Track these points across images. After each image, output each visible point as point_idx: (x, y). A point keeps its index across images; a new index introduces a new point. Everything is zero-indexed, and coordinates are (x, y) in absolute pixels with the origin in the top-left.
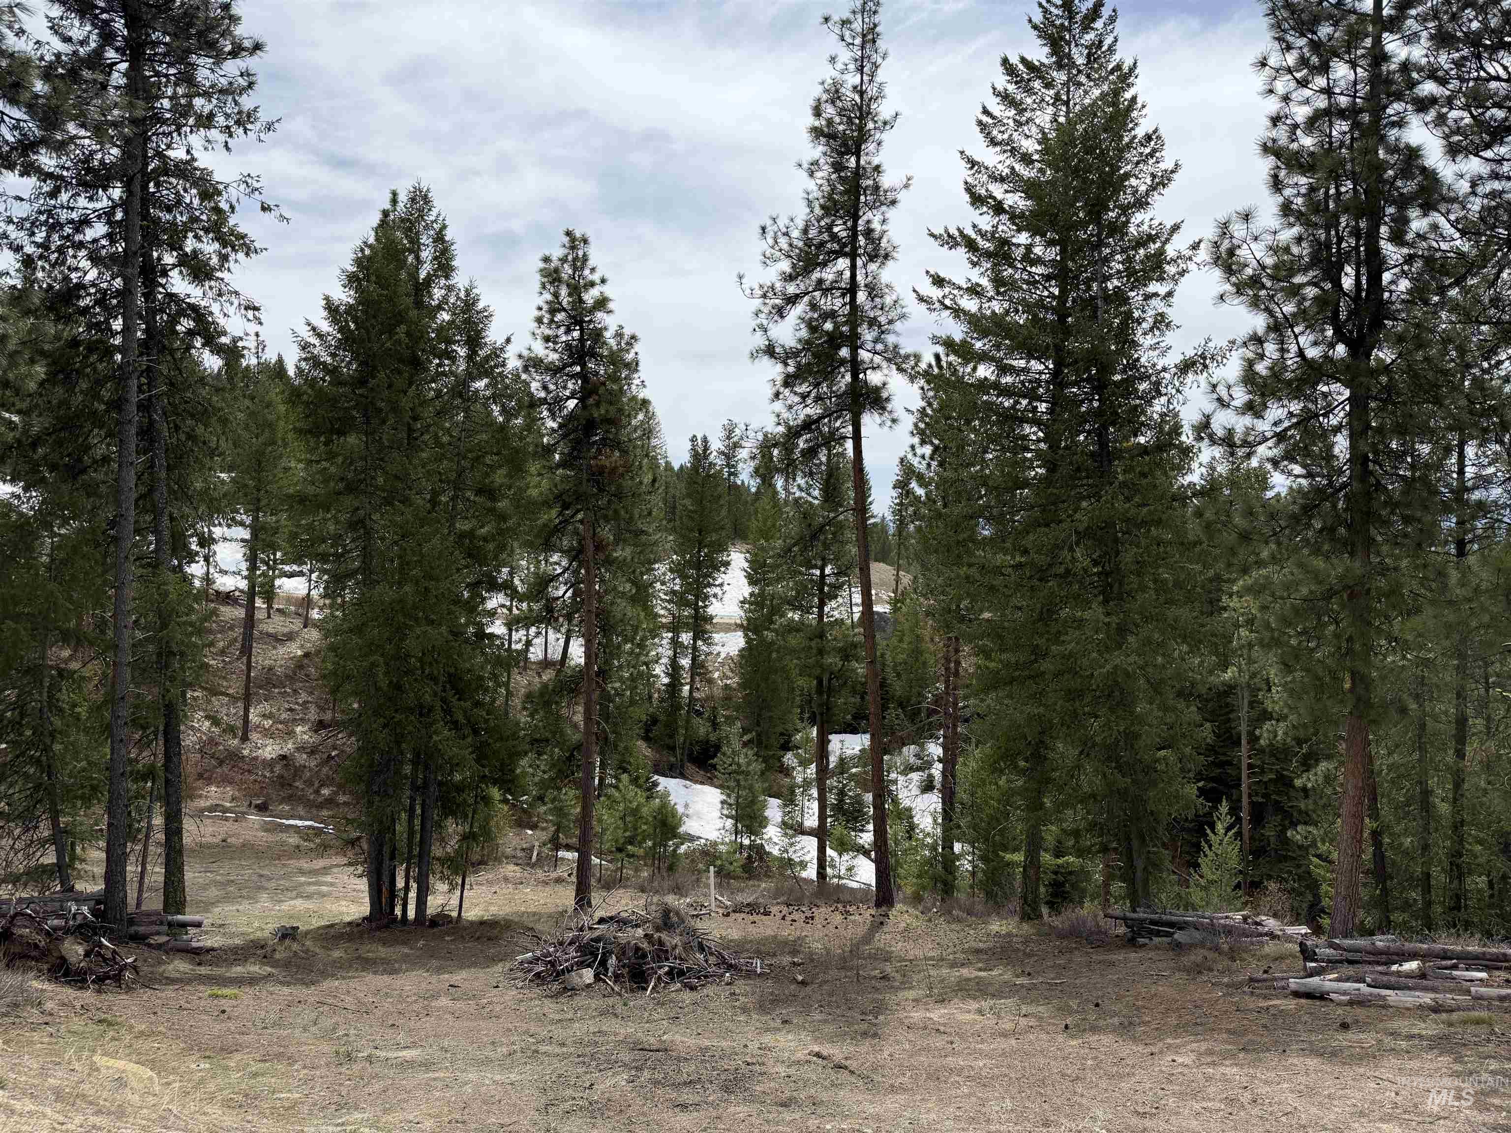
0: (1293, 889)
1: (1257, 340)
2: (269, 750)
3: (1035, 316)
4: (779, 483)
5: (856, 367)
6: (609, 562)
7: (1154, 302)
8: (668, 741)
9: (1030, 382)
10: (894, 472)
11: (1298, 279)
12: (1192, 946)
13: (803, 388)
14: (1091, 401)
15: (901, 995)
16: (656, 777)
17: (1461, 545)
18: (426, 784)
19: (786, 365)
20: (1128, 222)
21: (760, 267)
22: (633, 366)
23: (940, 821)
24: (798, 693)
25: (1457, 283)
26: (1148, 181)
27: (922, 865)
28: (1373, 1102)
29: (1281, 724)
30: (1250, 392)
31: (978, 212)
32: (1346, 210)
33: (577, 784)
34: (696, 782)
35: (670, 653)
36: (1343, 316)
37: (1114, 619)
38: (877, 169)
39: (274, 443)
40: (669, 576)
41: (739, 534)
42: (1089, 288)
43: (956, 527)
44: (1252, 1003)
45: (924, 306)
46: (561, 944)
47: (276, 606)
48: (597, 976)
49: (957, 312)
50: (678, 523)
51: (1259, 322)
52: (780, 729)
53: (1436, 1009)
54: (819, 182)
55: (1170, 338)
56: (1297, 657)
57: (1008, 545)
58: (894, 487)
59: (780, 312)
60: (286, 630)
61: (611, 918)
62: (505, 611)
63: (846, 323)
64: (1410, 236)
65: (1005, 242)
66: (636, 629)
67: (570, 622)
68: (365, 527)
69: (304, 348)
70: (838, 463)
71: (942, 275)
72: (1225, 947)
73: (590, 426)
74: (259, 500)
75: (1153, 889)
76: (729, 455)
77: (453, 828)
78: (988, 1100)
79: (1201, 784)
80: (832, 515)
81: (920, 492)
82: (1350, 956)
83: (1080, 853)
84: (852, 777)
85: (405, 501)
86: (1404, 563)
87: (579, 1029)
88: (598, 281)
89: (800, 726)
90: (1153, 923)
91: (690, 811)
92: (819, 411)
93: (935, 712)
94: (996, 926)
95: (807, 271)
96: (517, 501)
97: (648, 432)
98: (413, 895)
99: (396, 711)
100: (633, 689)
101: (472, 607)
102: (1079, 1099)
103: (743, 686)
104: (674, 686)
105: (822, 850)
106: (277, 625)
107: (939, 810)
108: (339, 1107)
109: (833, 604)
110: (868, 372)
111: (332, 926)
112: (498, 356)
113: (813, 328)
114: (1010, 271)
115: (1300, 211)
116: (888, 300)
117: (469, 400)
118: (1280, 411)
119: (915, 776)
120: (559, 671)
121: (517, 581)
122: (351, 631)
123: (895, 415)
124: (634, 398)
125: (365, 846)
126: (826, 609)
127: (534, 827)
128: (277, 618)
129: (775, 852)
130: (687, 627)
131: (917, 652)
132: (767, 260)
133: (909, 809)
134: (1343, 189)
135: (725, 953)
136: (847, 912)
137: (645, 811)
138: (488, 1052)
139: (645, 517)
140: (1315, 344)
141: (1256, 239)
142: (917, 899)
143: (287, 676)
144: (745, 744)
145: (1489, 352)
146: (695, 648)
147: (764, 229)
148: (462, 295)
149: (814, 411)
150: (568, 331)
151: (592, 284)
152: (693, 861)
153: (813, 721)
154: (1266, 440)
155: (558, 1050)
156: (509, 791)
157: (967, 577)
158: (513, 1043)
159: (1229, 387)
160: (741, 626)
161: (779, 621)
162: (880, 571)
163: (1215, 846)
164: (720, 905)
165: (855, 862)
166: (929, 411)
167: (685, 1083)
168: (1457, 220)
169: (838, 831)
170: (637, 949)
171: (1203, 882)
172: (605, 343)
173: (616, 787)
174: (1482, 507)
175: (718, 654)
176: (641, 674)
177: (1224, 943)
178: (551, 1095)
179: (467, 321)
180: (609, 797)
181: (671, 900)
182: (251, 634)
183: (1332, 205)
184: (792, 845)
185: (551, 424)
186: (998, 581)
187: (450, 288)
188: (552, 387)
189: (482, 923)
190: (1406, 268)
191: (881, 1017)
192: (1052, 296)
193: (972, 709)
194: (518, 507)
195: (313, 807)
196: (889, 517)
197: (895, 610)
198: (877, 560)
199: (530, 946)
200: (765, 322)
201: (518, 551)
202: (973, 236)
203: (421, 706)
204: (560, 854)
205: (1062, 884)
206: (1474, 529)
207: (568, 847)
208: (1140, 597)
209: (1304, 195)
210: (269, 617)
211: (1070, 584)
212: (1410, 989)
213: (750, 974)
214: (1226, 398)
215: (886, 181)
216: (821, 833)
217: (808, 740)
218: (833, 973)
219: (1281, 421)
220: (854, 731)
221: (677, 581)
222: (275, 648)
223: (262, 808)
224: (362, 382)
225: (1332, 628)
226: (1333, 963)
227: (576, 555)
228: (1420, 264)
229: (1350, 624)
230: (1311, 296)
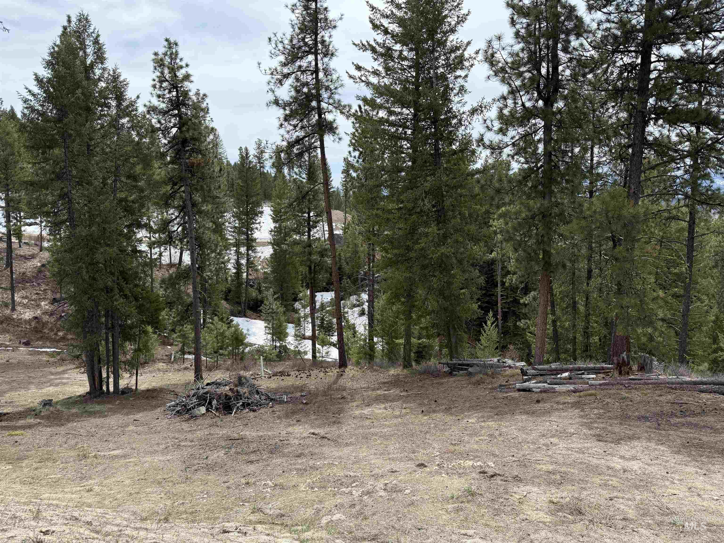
0: (520, 348)
1: (504, 98)
2: (28, 315)
3: (405, 86)
4: (286, 171)
5: (320, 112)
6: (200, 212)
7: (459, 80)
8: (237, 300)
9: (403, 119)
10: (342, 166)
11: (522, 69)
12: (476, 373)
13: (294, 122)
14: (431, 129)
15: (350, 404)
16: (232, 318)
17: (591, 193)
18: (113, 327)
19: (285, 109)
20: (447, 40)
21: (269, 58)
22: (206, 111)
23: (367, 328)
24: (300, 274)
25: (591, 71)
26: (456, 19)
27: (360, 348)
28: (548, 430)
29: (515, 276)
30: (501, 123)
31: (376, 33)
32: (543, 36)
33: (192, 322)
34: (252, 319)
35: (236, 257)
36: (542, 87)
37: (442, 232)
38: (326, 9)
39: (13, 154)
40: (232, 219)
41: (267, 197)
42: (429, 73)
43: (370, 191)
44: (500, 395)
45: (352, 80)
46: (189, 396)
47: (23, 241)
48: (207, 410)
49: (368, 84)
50: (235, 192)
51: (504, 89)
52: (292, 291)
53: (574, 392)
54: (297, 15)
55: (466, 97)
56: (520, 245)
57: (395, 199)
58: (342, 173)
59: (280, 82)
60: (30, 253)
61: (213, 383)
62: (147, 239)
63: (314, 88)
64: (570, 49)
65: (389, 49)
66: (216, 246)
67: (181, 243)
68: (68, 198)
69: (25, 102)
70: (314, 161)
71: (360, 65)
72: (490, 373)
73: (185, 142)
74: (8, 185)
75: (460, 350)
76: (259, 158)
77: (129, 347)
78: (389, 445)
79: (479, 303)
80: (312, 186)
81: (354, 175)
82: (542, 372)
83: (428, 337)
84: (327, 312)
85: (89, 183)
86: (566, 201)
87: (199, 434)
88: (184, 65)
89: (301, 289)
90: (459, 365)
91: (250, 332)
92: (303, 134)
93: (365, 279)
94: (392, 372)
95: (293, 61)
96: (149, 182)
97: (216, 144)
98: (111, 380)
99: (94, 291)
100: (217, 275)
101: (129, 237)
102: (428, 441)
103: (272, 272)
104: (238, 274)
105: (314, 345)
106: (25, 251)
107: (367, 323)
108: (82, 479)
109: (315, 230)
110: (326, 114)
111: (70, 398)
112: (133, 106)
113: (298, 91)
114: (392, 63)
115: (523, 36)
116: (334, 77)
117: (119, 129)
118: (514, 132)
119: (357, 309)
120: (178, 268)
121: (152, 223)
122: (65, 251)
123: (340, 136)
124: (207, 127)
125: (84, 359)
126: (312, 233)
127: (171, 345)
128: (25, 247)
129: (292, 348)
130: (243, 245)
131: (356, 252)
132: (272, 55)
133: (354, 324)
134: (542, 26)
135: (269, 394)
136: (326, 372)
137: (227, 333)
138: (156, 448)
139: (217, 189)
140: (529, 100)
141: (503, 49)
142: (358, 363)
143: (33, 277)
144: (275, 299)
145: (603, 104)
146: (248, 255)
147: (270, 39)
148: (111, 73)
149: (301, 134)
150: (170, 92)
151: (181, 67)
152: (252, 355)
153: (307, 287)
154: (508, 146)
155: (189, 444)
156: (156, 328)
157: (376, 215)
158: (168, 443)
159: (492, 121)
160: (271, 243)
161: (289, 240)
162: (336, 214)
163: (487, 331)
164: (266, 373)
165: (329, 349)
166: (357, 134)
167: (252, 452)
168: (591, 42)
169: (322, 336)
170: (226, 395)
171: (482, 347)
172: (190, 98)
173: (212, 323)
174: (600, 176)
175: (260, 257)
176: (221, 268)
177: (489, 372)
178: (187, 463)
179: (114, 87)
180: (208, 328)
181: (242, 373)
182: (11, 256)
183: (537, 33)
184: (299, 344)
185: (164, 141)
186: (391, 216)
187: (104, 69)
188: (163, 122)
189: (148, 390)
190: (569, 64)
191: (342, 415)
192: (412, 76)
193: (381, 277)
194: (150, 184)
195: (55, 342)
196: (340, 187)
197: (345, 232)
198: (336, 209)
199: (173, 399)
200: (273, 87)
201: (152, 208)
202: (374, 45)
203: (107, 288)
204: (186, 356)
205: (421, 352)
206: (597, 186)
207: (189, 353)
208: (453, 221)
209: (525, 28)
210: (20, 247)
211: (422, 216)
212: (564, 384)
213: (281, 402)
214: (490, 126)
215: (331, 16)
216: (313, 338)
217: (306, 296)
218: (320, 398)
219: (514, 137)
220: (327, 291)
221: (237, 222)
222: (25, 262)
223: (27, 344)
224: (59, 120)
225: (535, 231)
226: (534, 376)
227: (182, 209)
228: (575, 62)
229: (543, 229)
230: (528, 77)
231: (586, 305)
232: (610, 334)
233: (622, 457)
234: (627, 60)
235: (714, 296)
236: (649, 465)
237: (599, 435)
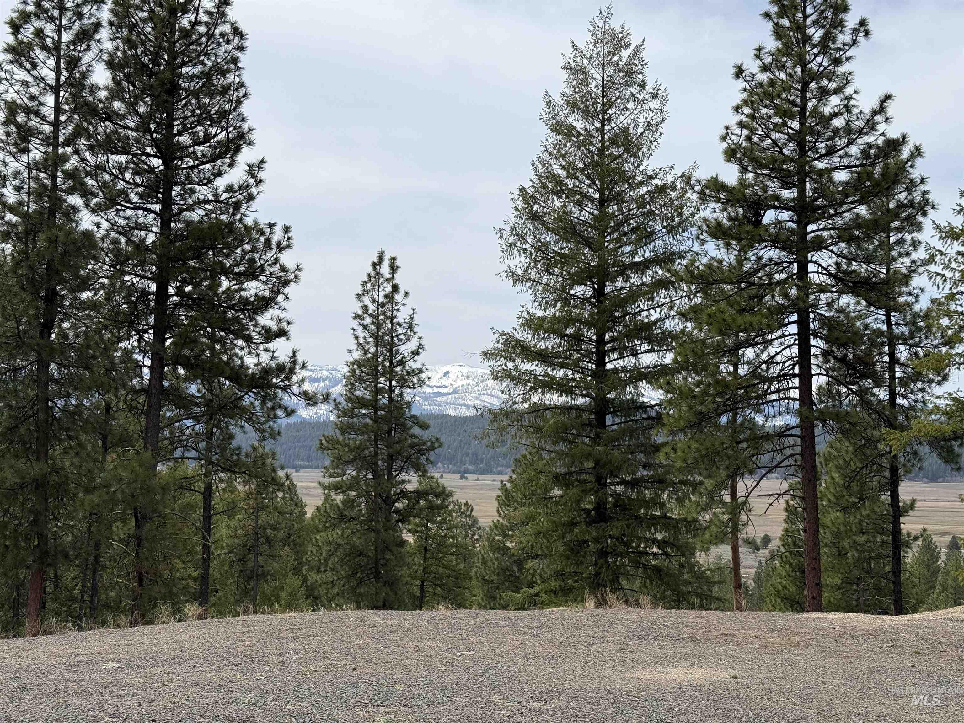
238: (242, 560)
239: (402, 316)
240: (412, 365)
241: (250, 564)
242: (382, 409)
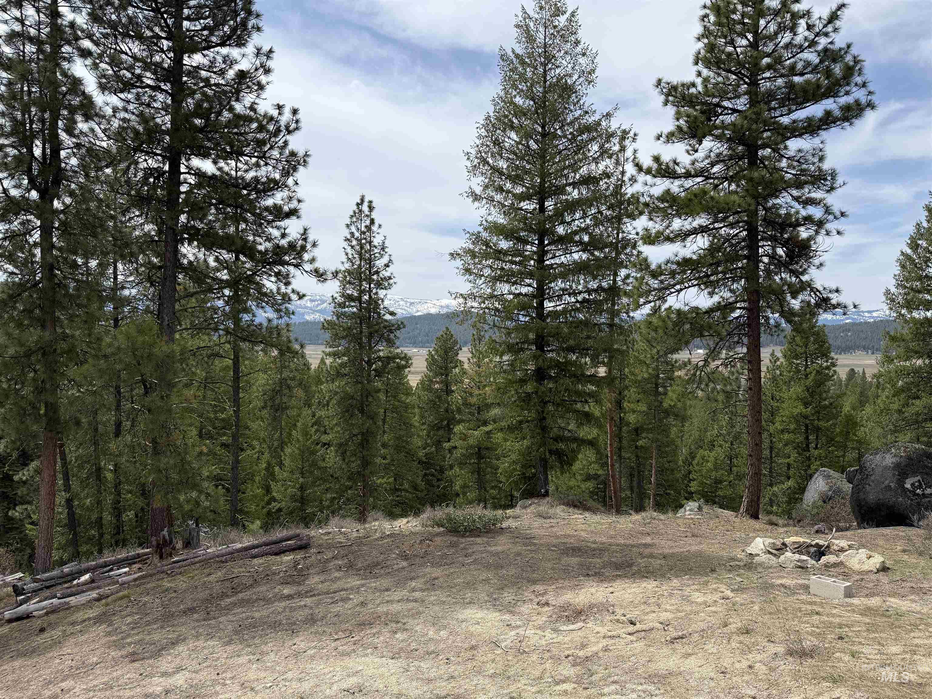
0: (17, 549)
17: (116, 321)
25: (109, 167)
28: (57, 672)
32: (34, 104)
36: (35, 172)
53: (98, 600)
56: (8, 395)
64: (77, 132)
82: (47, 584)
86: (78, 333)
134: (33, 90)
140: (16, 187)
145: (125, 211)
168: (105, 130)
174: (128, 301)
183: (25, 98)
190: (75, 150)
206: (123, 312)
212: (83, 592)
225: (32, 375)
226: (35, 592)
228: (83, 151)
229: (44, 373)
230: (12, 154)
231: (115, 470)
232: (148, 505)
233: (165, 674)
234: (152, 163)
235: (264, 440)
236: (196, 672)
237: (134, 654)
238: (272, 399)
239: (377, 241)
240: (385, 274)
241: (277, 402)
242: (364, 303)
